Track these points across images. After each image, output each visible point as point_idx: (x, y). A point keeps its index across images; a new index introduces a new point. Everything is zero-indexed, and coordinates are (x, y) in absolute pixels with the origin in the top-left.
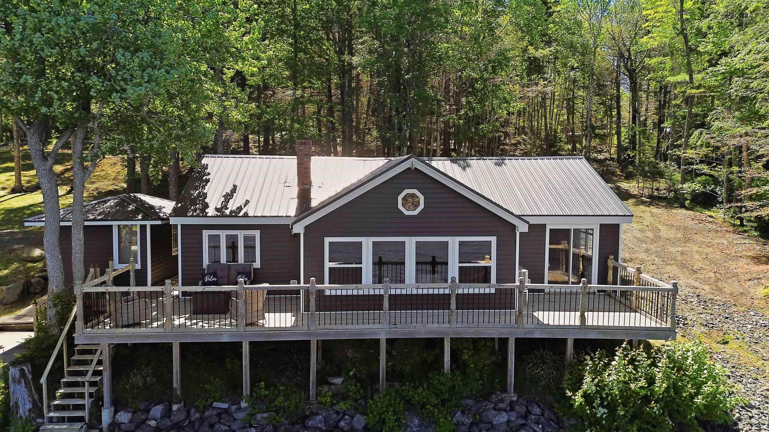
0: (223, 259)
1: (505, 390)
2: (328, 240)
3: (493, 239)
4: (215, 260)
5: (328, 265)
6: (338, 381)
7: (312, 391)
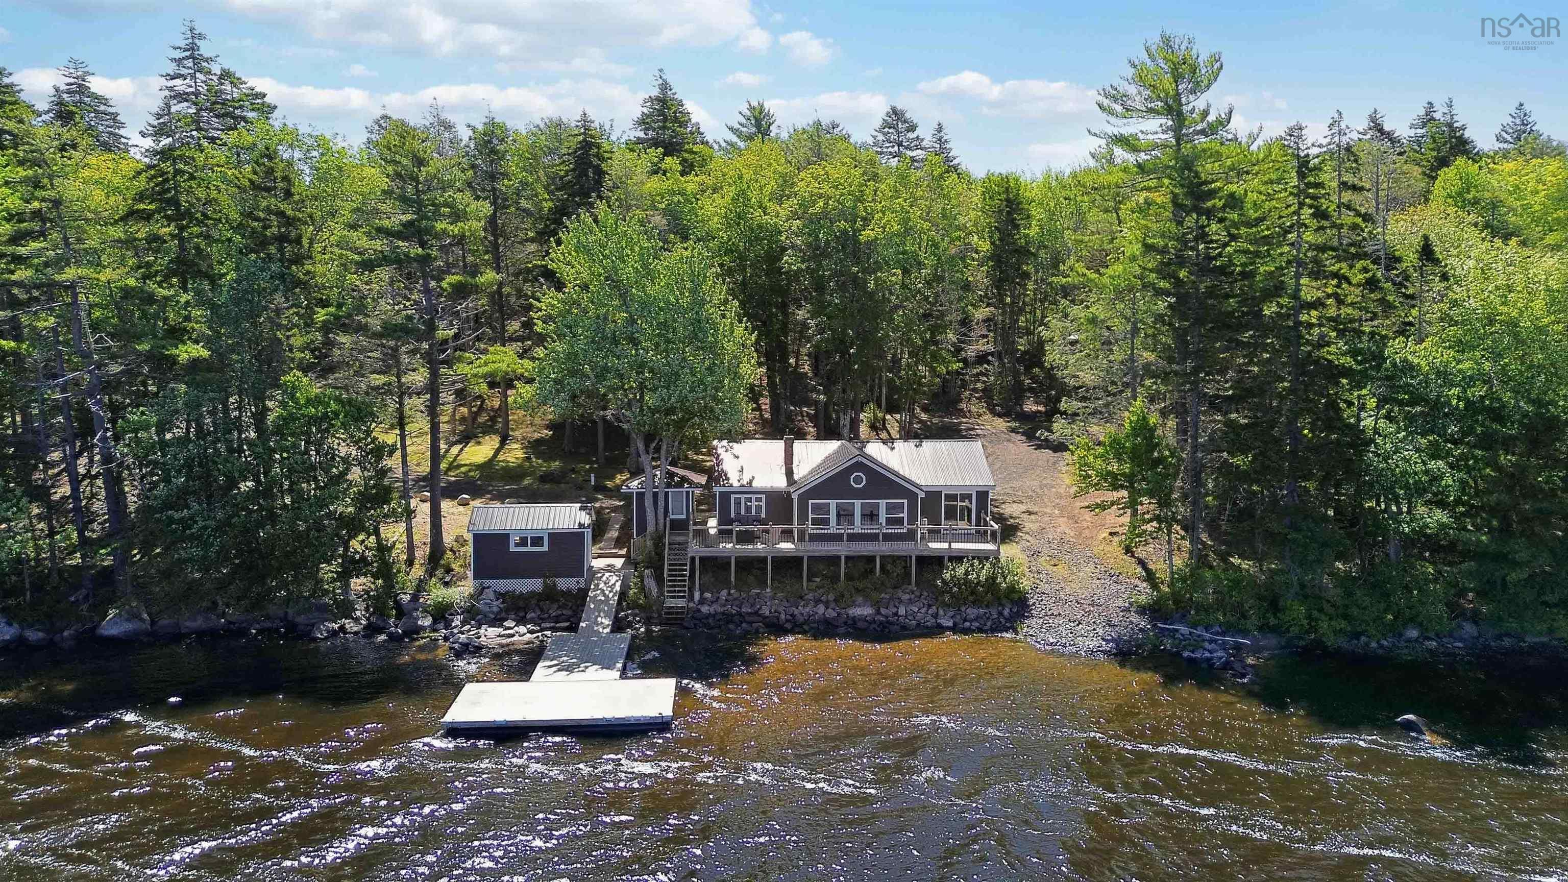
0: (743, 512)
1: (910, 584)
2: (810, 502)
3: (905, 501)
4: (738, 513)
5: (810, 516)
6: (818, 580)
7: (805, 584)
